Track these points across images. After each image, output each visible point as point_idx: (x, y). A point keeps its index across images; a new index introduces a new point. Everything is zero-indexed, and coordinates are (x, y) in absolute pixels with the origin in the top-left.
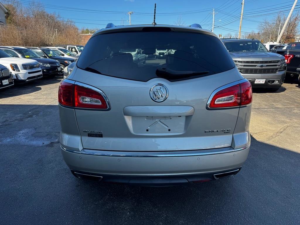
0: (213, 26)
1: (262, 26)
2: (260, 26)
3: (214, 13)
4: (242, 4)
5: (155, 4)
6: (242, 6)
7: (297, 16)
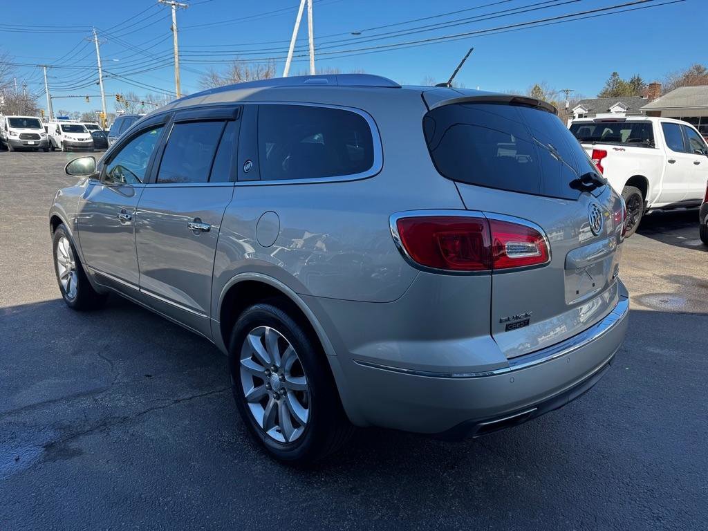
0: (100, 71)
1: (207, 83)
2: (203, 82)
3: (96, 39)
4: (172, 29)
5: (472, 49)
6: (173, 34)
7: (267, 70)
